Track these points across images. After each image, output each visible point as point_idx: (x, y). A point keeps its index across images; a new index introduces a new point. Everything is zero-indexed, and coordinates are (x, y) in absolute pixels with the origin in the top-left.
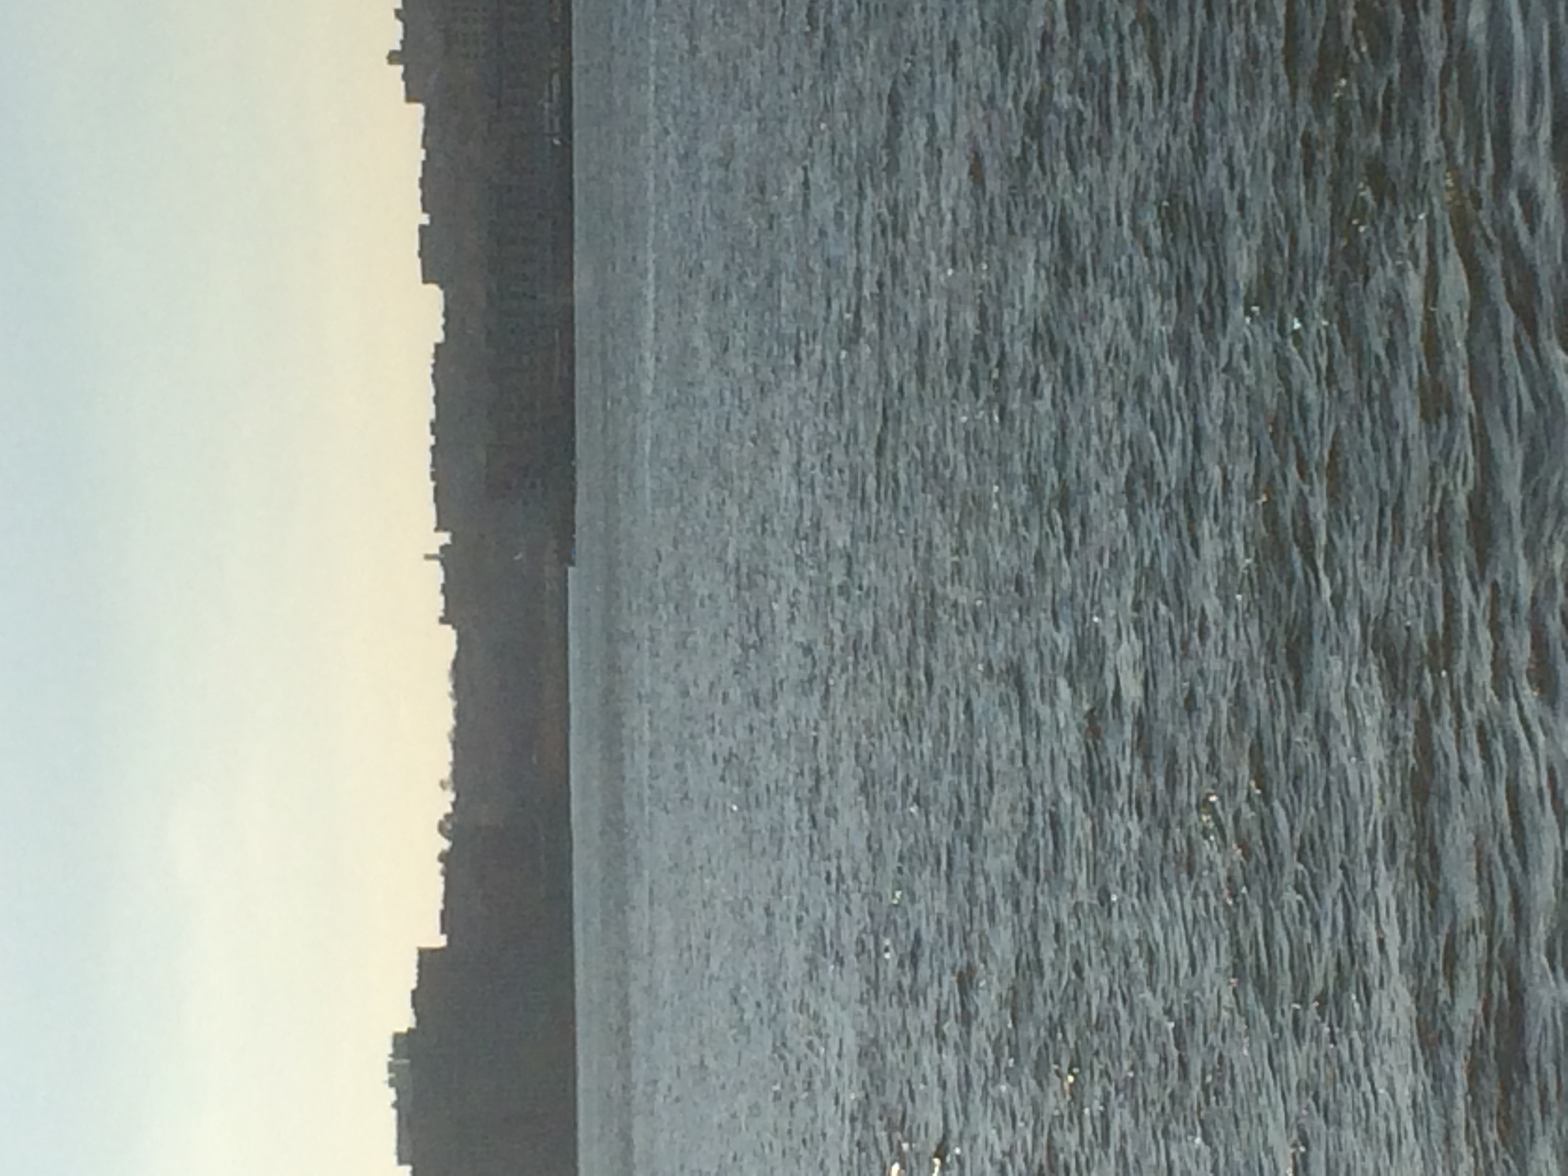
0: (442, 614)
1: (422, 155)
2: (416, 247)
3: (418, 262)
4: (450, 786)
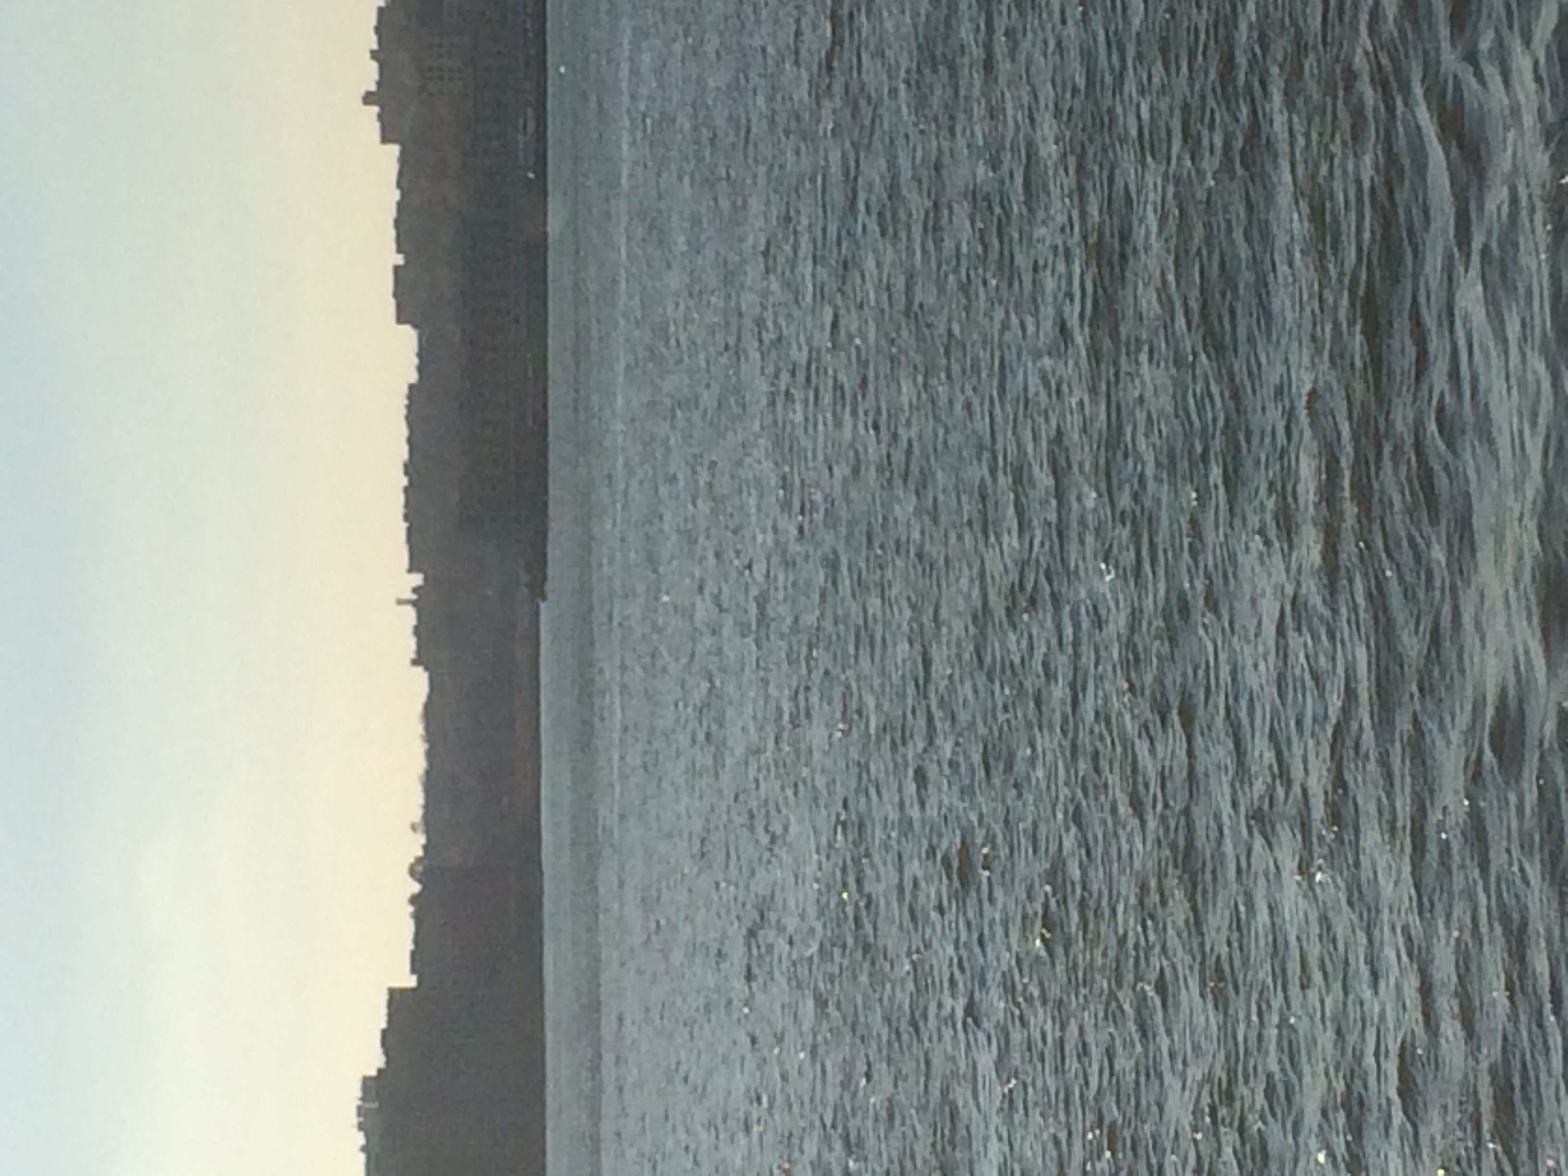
0: (413, 656)
1: (396, 195)
3: (392, 302)
4: (421, 828)
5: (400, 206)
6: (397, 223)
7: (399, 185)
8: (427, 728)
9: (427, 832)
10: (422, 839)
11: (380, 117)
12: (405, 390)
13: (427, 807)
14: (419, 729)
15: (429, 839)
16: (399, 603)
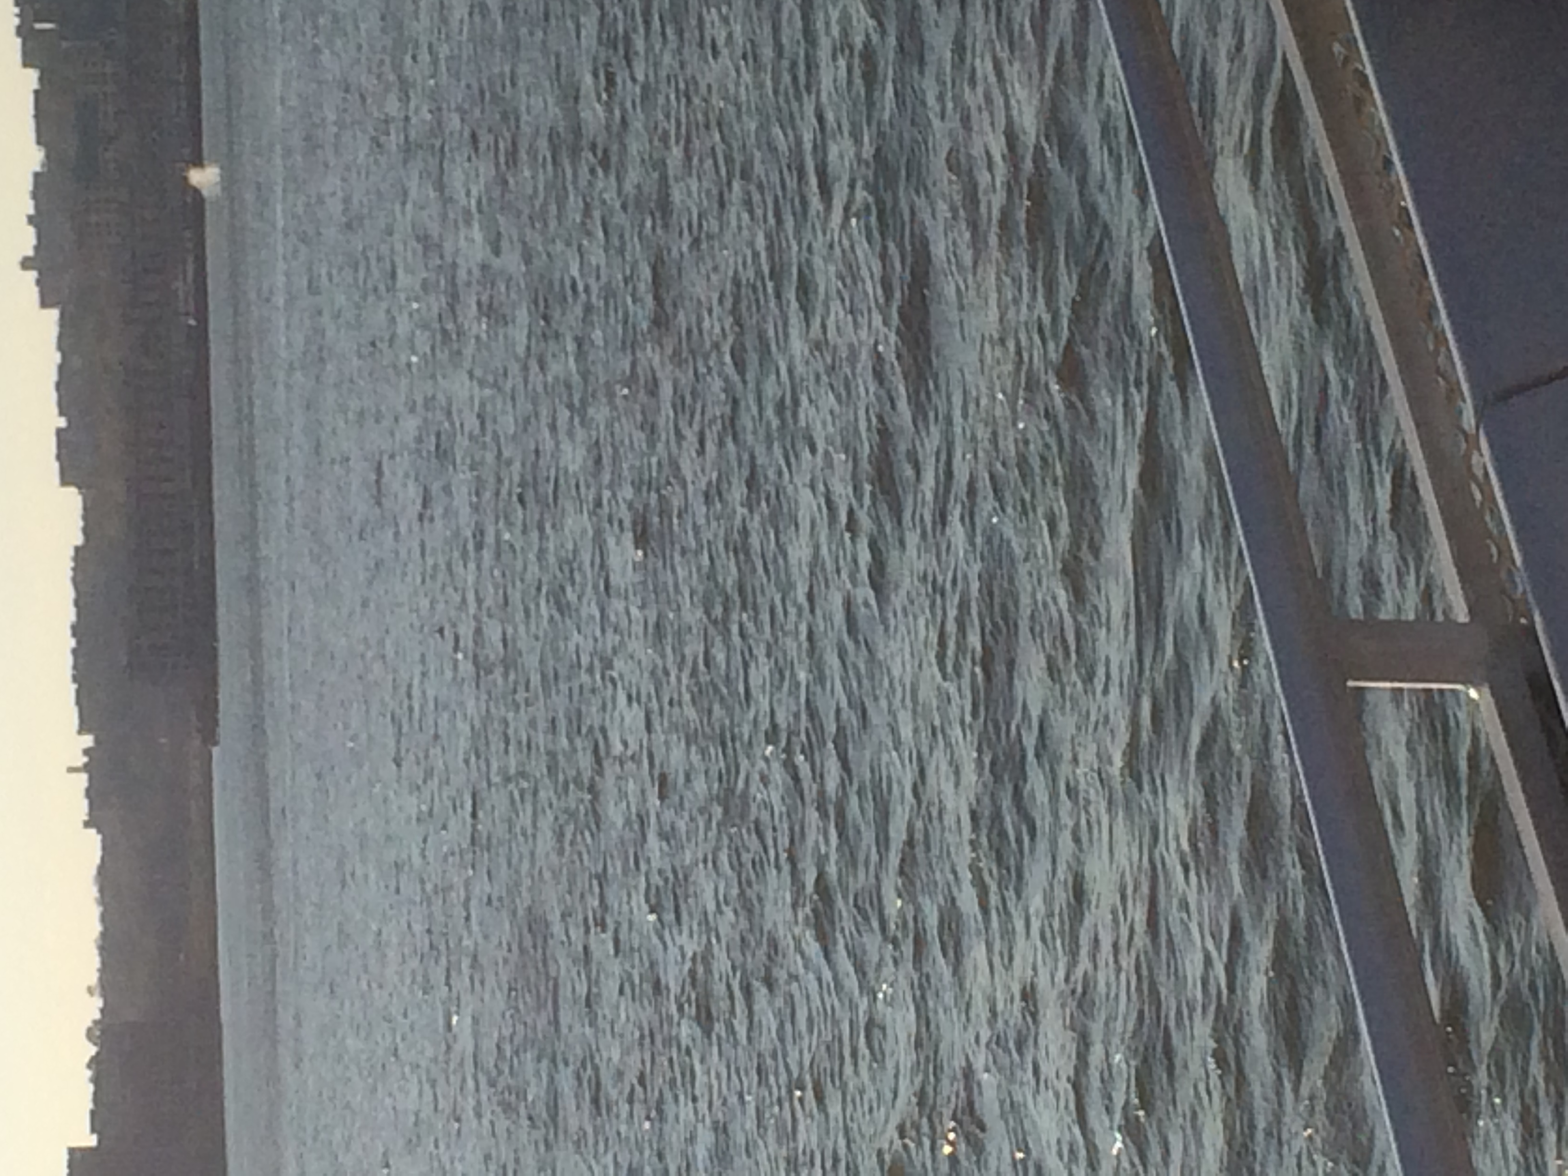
0: (86, 818)
1: (57, 357)
2: (54, 451)
3: (56, 465)
4: (97, 991)
5: (61, 368)
6: (58, 386)
7: (60, 348)
8: (101, 890)
9: (104, 996)
10: (99, 1002)
11: (38, 282)
12: (72, 553)
13: (104, 969)
14: (94, 892)
15: (106, 1003)
16: (71, 770)
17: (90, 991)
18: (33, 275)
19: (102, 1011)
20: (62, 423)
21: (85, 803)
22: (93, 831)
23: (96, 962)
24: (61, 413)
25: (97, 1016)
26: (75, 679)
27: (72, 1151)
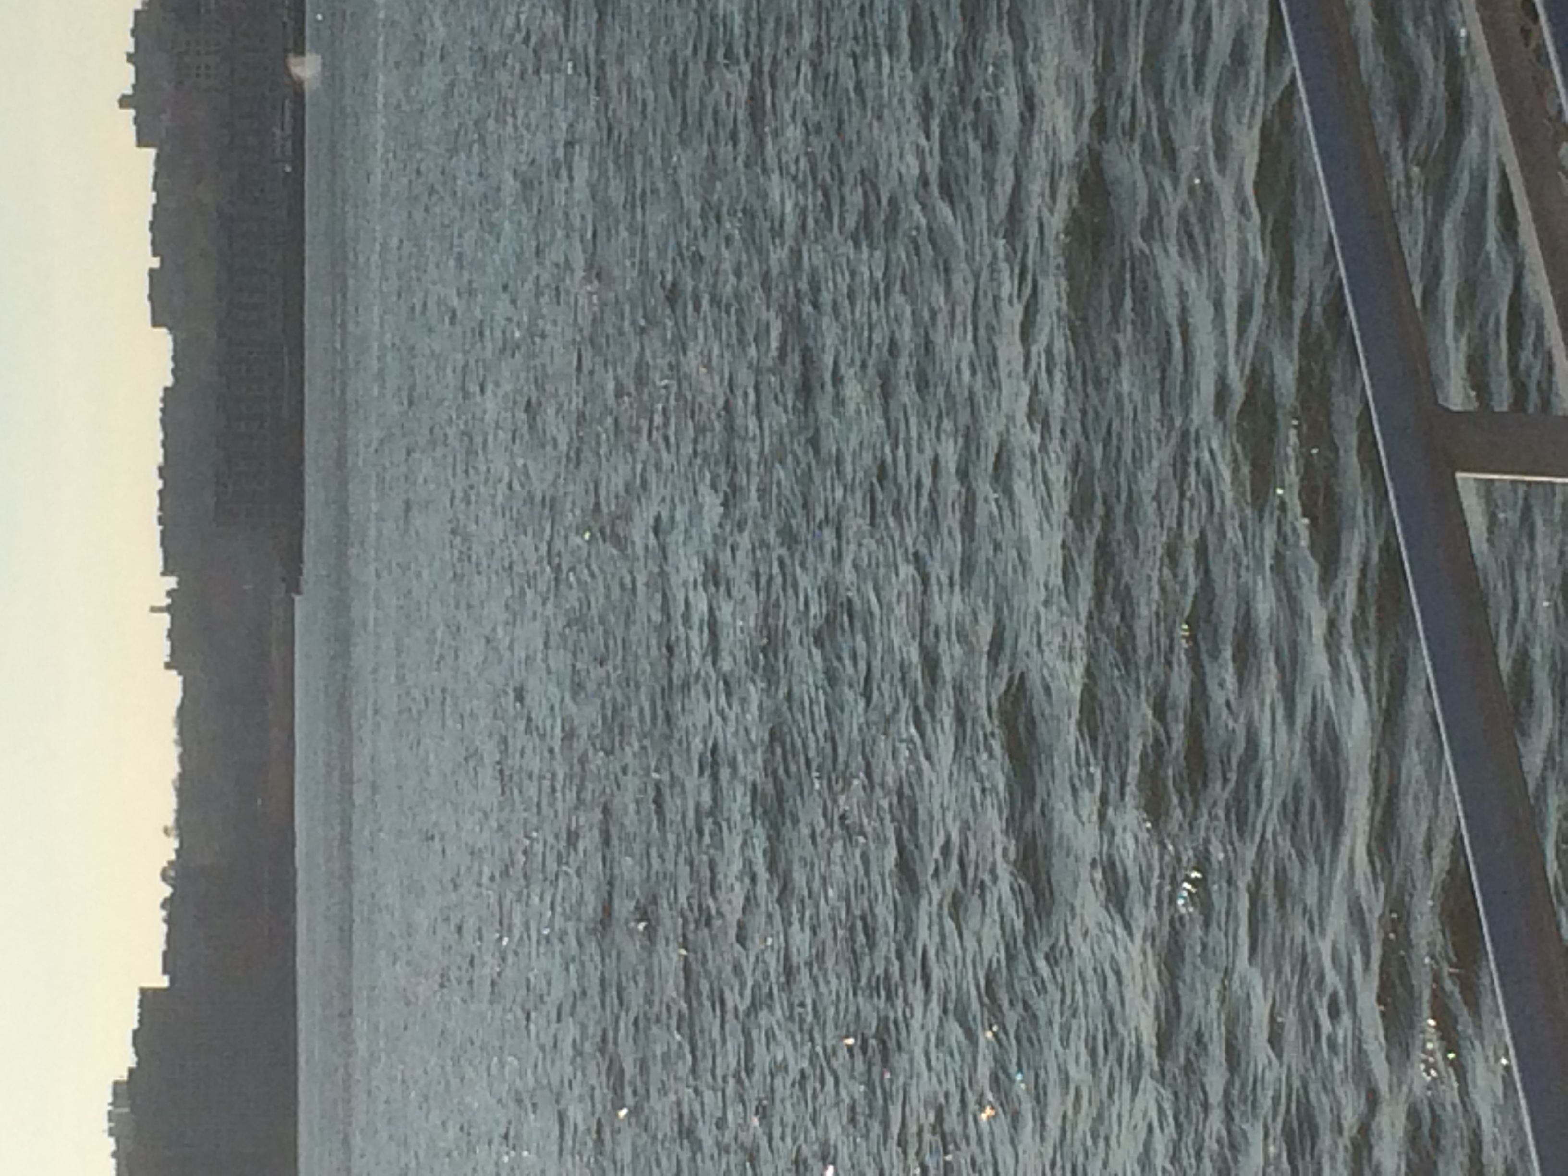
0: (167, 659)
1: (152, 197)
2: (146, 291)
3: (147, 305)
4: (174, 832)
5: (156, 208)
6: (153, 226)
7: (155, 188)
8: (181, 732)
9: (180, 836)
10: (176, 844)
11: (136, 121)
12: (161, 394)
13: (180, 811)
14: (173, 733)
15: (181, 843)
16: (154, 609)
17: (166, 831)
18: (131, 113)
19: (178, 852)
20: (156, 263)
21: (168, 644)
22: (174, 672)
23: (172, 802)
24: (155, 254)
25: (173, 857)
26: (160, 521)
27: (143, 992)
